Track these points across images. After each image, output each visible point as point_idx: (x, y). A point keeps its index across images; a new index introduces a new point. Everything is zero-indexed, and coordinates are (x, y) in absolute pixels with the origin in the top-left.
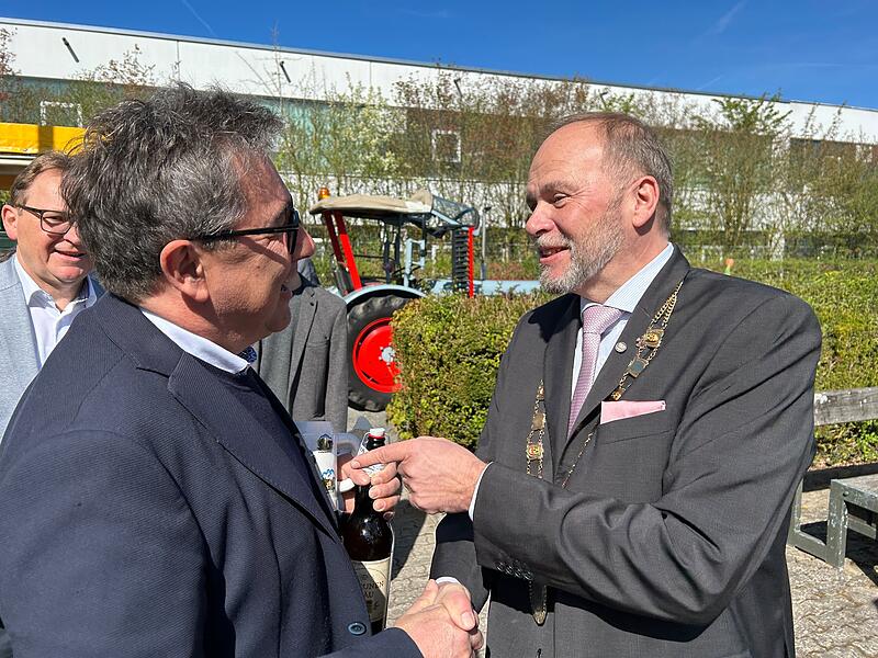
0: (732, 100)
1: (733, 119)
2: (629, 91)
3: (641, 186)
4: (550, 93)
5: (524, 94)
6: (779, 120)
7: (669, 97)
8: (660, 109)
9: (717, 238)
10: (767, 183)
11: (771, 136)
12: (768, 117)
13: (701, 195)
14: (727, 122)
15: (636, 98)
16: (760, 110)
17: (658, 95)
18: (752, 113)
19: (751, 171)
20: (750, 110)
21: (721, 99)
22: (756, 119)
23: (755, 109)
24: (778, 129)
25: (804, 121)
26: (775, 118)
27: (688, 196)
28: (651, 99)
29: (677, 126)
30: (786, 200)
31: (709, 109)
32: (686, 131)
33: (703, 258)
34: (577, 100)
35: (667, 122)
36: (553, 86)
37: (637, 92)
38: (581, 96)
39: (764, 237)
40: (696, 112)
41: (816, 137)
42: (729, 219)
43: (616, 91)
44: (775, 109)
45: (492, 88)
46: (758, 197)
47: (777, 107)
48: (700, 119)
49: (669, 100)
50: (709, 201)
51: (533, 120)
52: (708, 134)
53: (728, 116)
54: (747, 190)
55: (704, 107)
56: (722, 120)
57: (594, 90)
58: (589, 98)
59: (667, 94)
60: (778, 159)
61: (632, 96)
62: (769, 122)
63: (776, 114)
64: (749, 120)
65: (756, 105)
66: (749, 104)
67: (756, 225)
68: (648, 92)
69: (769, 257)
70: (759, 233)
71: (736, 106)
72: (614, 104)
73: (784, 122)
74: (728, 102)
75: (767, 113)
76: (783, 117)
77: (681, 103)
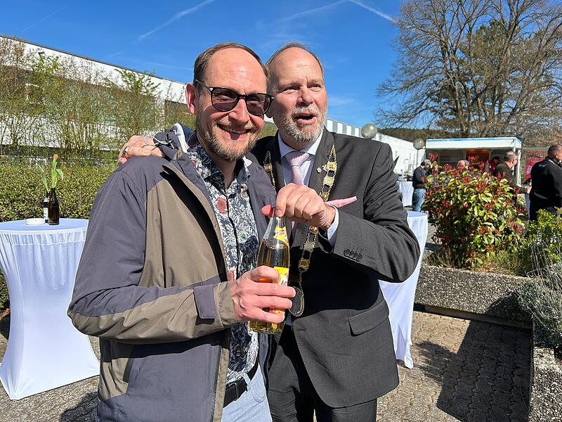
0: (128, 72)
1: (128, 83)
2: (57, 54)
6: (154, 88)
7: (86, 63)
8: (80, 69)
11: (151, 98)
12: (148, 85)
14: (125, 85)
16: (143, 80)
17: (77, 60)
18: (139, 82)
20: (137, 79)
21: (121, 70)
22: (142, 85)
23: (141, 79)
24: (154, 93)
25: (167, 90)
26: (152, 86)
27: (102, 129)
28: (73, 62)
29: (92, 82)
31: (111, 74)
32: (99, 87)
35: (85, 79)
37: (61, 55)
38: (19, 52)
40: (104, 75)
41: (173, 100)
43: (48, 52)
44: (152, 81)
47: (154, 80)
48: (108, 80)
49: (86, 65)
52: (115, 91)
53: (126, 81)
56: (120, 83)
57: (28, 48)
58: (26, 53)
59: (84, 60)
61: (58, 57)
62: (149, 88)
63: (152, 84)
64: (137, 86)
65: (141, 77)
68: (71, 56)
71: (129, 76)
72: (45, 61)
73: (157, 90)
74: (125, 72)
75: (148, 82)
76: (156, 87)
77: (94, 67)
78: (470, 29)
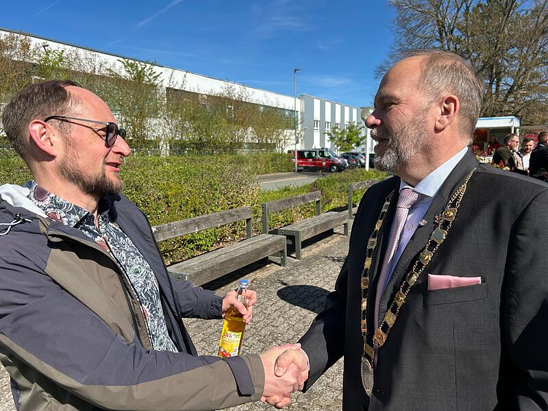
0: (130, 61)
1: (131, 74)
2: (62, 46)
6: (156, 77)
7: (89, 54)
8: (84, 61)
10: (154, 113)
11: (153, 86)
12: (150, 74)
14: (128, 75)
16: (145, 70)
17: (81, 51)
18: (141, 71)
19: (143, 105)
20: (140, 69)
21: (123, 60)
22: (144, 74)
23: (143, 69)
24: (156, 82)
25: (169, 79)
26: (154, 75)
28: (77, 54)
29: (97, 73)
31: (113, 64)
32: (103, 77)
34: (23, 48)
35: (90, 70)
36: (3, 35)
37: (67, 47)
38: (26, 46)
39: (155, 144)
40: (108, 66)
41: (177, 88)
42: (134, 132)
43: (53, 46)
44: (153, 70)
46: (149, 120)
47: (155, 69)
48: (111, 71)
49: (90, 57)
50: (121, 122)
52: (118, 80)
53: (129, 71)
54: (142, 116)
56: (124, 73)
59: (88, 52)
61: (63, 51)
62: (152, 77)
63: (154, 73)
64: (140, 75)
65: (142, 66)
66: (139, 65)
67: (151, 136)
68: (75, 48)
69: (158, 156)
70: (151, 141)
71: (132, 66)
73: (159, 79)
74: (127, 62)
75: (150, 72)
76: (158, 75)
77: (97, 59)
78: (467, 8)
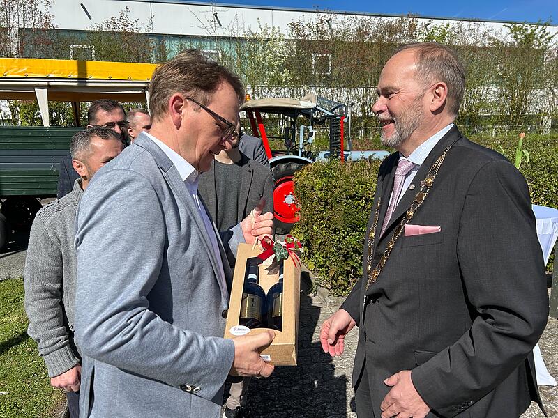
0: (517, 25)
1: (518, 39)
2: (445, 22)
3: (437, 88)
4: (391, 26)
5: (374, 27)
6: (549, 39)
7: (473, 25)
8: (466, 33)
9: (504, 120)
10: (540, 82)
11: (544, 49)
12: (542, 36)
13: (494, 91)
14: (514, 40)
15: (450, 26)
16: (536, 32)
17: (465, 24)
18: (531, 34)
19: (530, 73)
20: (529, 32)
21: (510, 25)
22: (534, 38)
23: (533, 31)
24: (549, 44)
26: (546, 37)
27: (484, 92)
28: (461, 27)
29: (478, 45)
30: (553, 93)
31: (501, 32)
32: (484, 47)
33: (494, 133)
34: (410, 30)
35: (471, 42)
36: (393, 21)
37: (451, 22)
38: (412, 27)
39: (537, 118)
40: (492, 34)
42: (513, 108)
43: (437, 23)
44: (547, 31)
45: (353, 24)
46: (534, 92)
47: (549, 29)
48: (494, 39)
49: (473, 27)
50: (500, 96)
51: (380, 45)
52: (500, 50)
53: (514, 37)
54: (527, 87)
55: (497, 31)
56: (510, 39)
57: (421, 22)
58: (418, 28)
59: (472, 23)
60: (549, 65)
61: (447, 25)
62: (543, 40)
63: (547, 34)
64: (529, 39)
65: (534, 28)
66: (529, 28)
67: (532, 110)
68: (459, 22)
69: (540, 132)
70: (534, 116)
71: (520, 29)
72: (436, 31)
73: (553, 40)
75: (541, 33)
76: (552, 37)
